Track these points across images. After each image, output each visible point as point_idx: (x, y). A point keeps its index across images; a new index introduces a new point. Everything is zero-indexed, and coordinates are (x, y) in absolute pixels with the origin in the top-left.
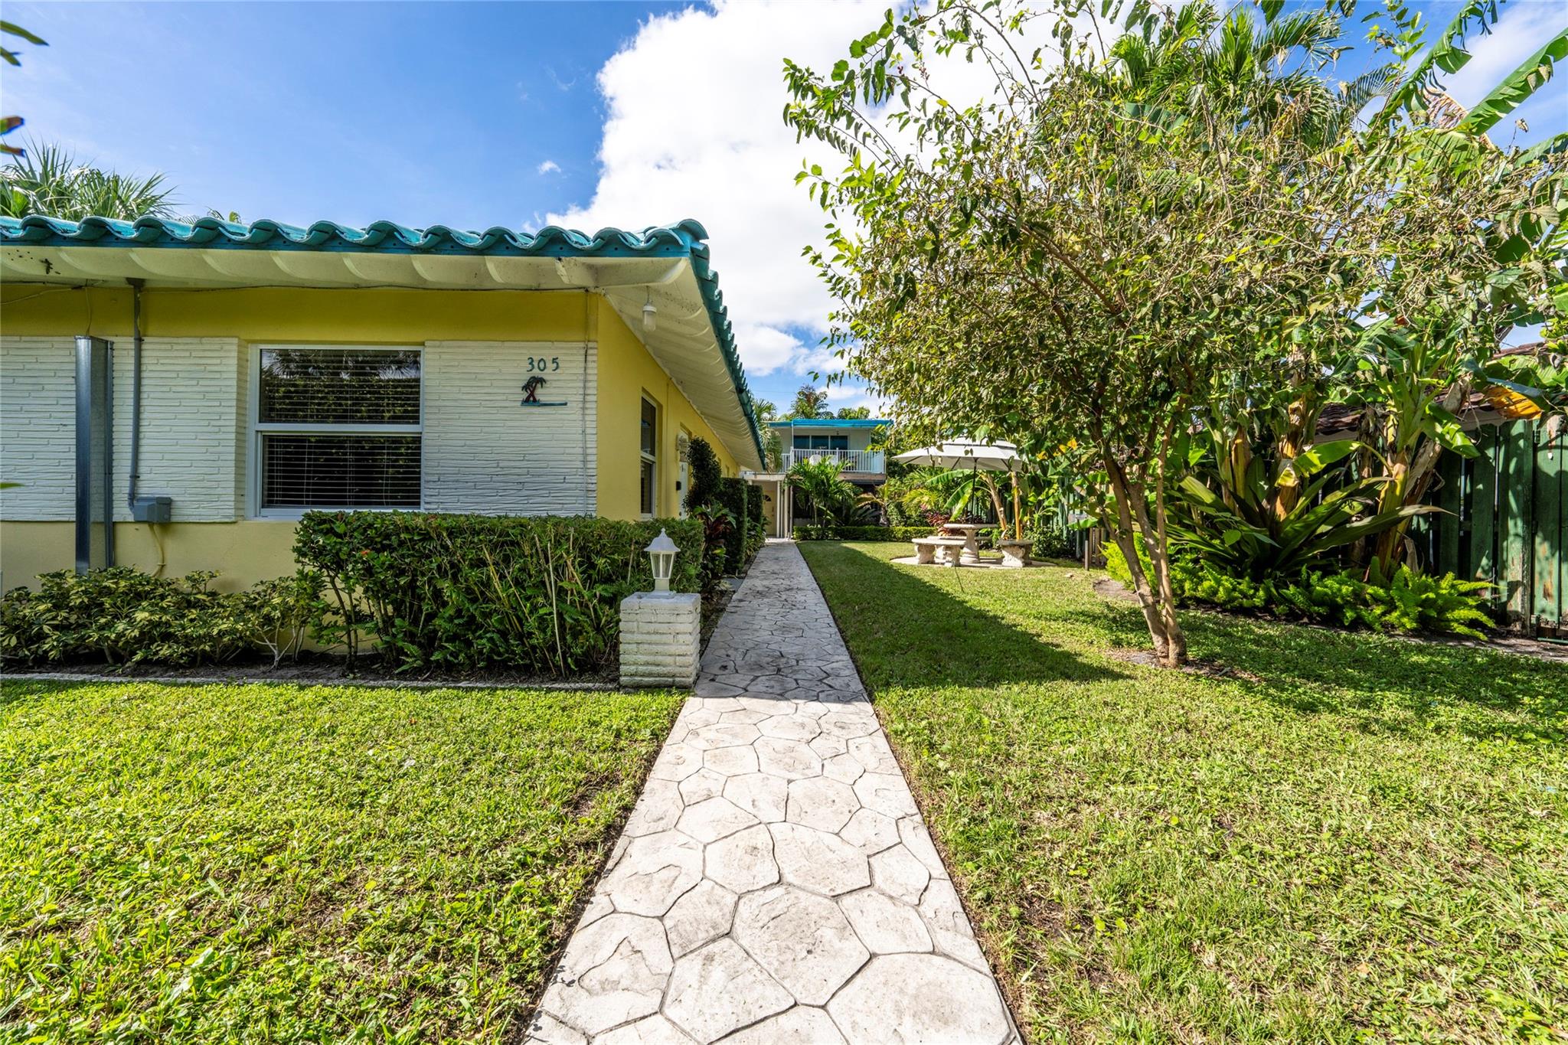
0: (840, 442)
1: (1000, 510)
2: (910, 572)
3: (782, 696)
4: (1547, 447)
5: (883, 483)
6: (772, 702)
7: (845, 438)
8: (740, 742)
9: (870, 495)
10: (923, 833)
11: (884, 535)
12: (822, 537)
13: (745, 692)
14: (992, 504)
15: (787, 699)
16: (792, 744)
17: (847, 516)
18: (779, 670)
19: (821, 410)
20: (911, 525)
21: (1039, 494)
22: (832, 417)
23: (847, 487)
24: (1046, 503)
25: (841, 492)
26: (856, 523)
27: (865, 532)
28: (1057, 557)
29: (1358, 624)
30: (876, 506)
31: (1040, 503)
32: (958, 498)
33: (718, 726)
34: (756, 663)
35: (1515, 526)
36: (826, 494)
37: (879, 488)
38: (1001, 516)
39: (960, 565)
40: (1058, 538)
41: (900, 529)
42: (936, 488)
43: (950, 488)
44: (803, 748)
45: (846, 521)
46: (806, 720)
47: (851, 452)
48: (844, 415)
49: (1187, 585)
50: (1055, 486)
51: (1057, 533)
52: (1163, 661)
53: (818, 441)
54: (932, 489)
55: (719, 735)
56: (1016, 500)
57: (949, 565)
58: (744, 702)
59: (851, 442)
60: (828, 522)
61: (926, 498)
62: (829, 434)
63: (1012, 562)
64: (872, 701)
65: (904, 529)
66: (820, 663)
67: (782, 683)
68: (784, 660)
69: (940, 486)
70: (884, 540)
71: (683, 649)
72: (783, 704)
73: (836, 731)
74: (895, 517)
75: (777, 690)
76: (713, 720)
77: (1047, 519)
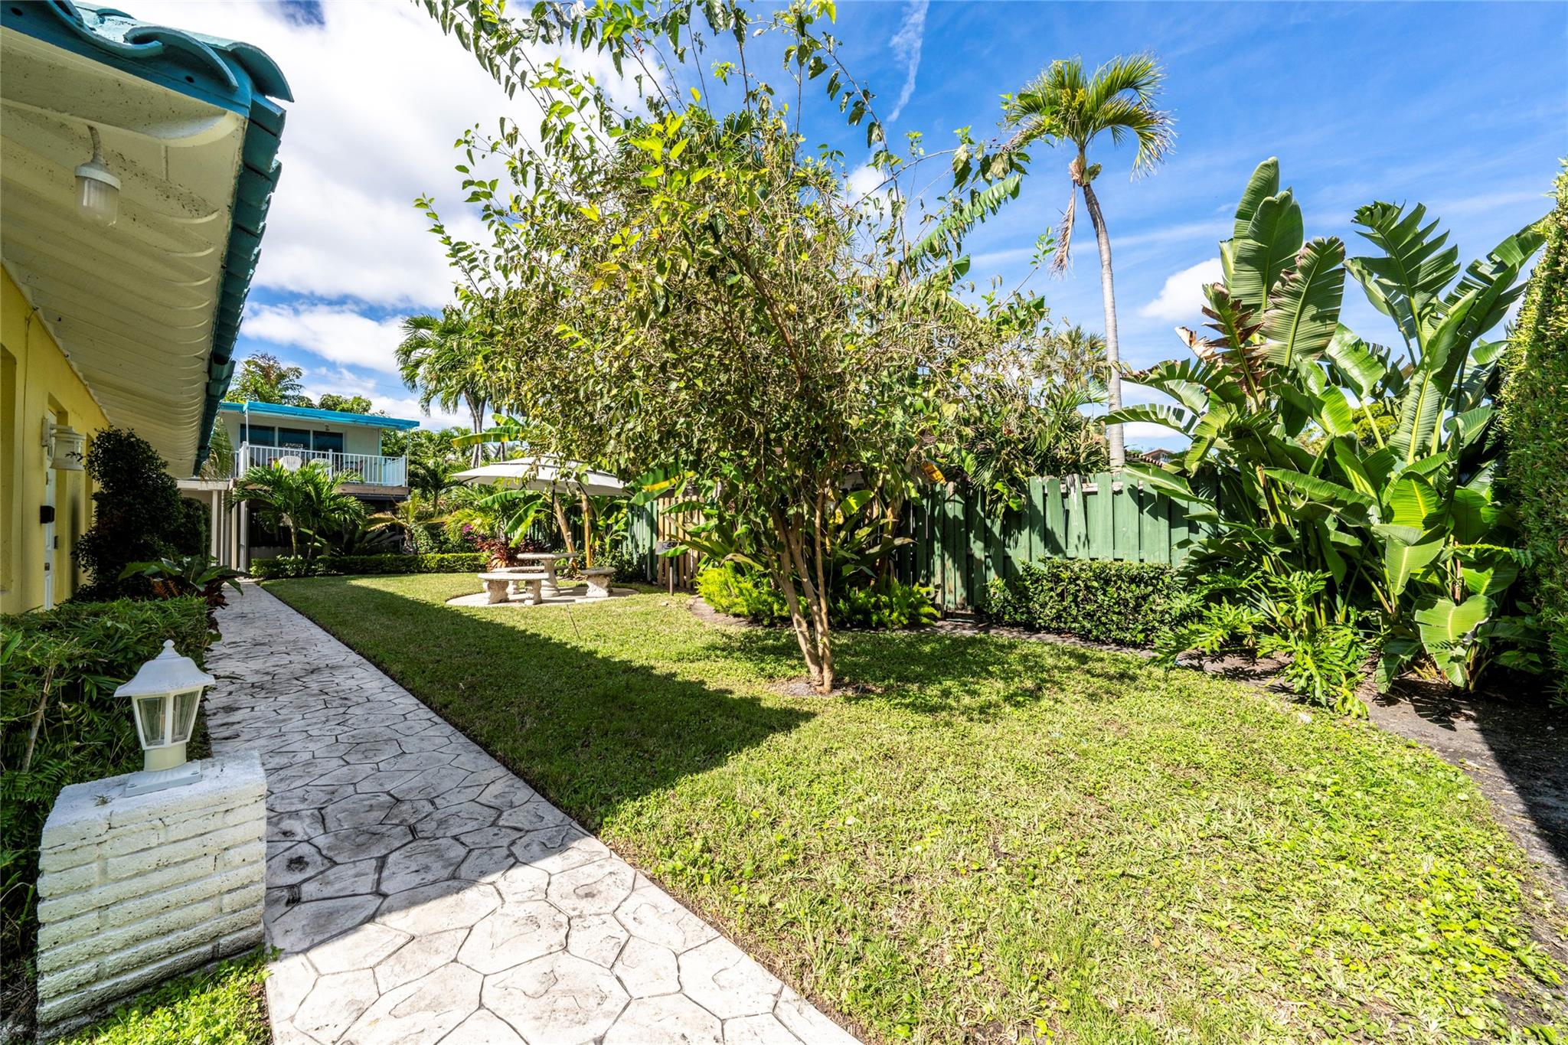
0: (329, 441)
1: (567, 535)
2: (482, 616)
3: (456, 880)
4: (949, 500)
5: (404, 499)
6: (451, 900)
7: (340, 435)
8: (457, 1016)
9: (388, 515)
10: (810, 1010)
11: (412, 566)
12: (304, 573)
13: (382, 902)
14: (559, 528)
15: (472, 882)
16: (544, 966)
17: (351, 543)
18: (413, 830)
19: (290, 393)
20: (449, 552)
21: (608, 518)
22: (310, 405)
23: (353, 503)
24: (615, 528)
25: (343, 508)
26: (364, 551)
27: (381, 562)
28: (630, 581)
29: (881, 624)
30: (397, 529)
31: (609, 527)
32: (520, 520)
33: (386, 1003)
34: (358, 830)
35: (937, 546)
36: (316, 513)
37: (401, 504)
38: (568, 541)
39: (541, 602)
40: (630, 563)
41: (433, 557)
42: (491, 508)
43: (509, 508)
44: (564, 964)
45: (348, 549)
46: (531, 908)
47: (349, 455)
48: (330, 405)
49: (776, 607)
50: (625, 511)
51: (626, 557)
52: (819, 689)
53: (293, 436)
54: (484, 510)
55: (407, 1021)
56: (587, 525)
57: (530, 603)
58: (400, 923)
59: (347, 442)
60: (317, 551)
61: (478, 521)
62: (312, 428)
63: (597, 592)
64: (594, 832)
65: (439, 556)
66: (471, 793)
67: (439, 854)
68: (405, 807)
69: (496, 506)
70: (412, 573)
71: (244, 873)
72: (470, 895)
73: (588, 906)
74: (423, 541)
75: (439, 871)
76: (367, 993)
77: (616, 544)
